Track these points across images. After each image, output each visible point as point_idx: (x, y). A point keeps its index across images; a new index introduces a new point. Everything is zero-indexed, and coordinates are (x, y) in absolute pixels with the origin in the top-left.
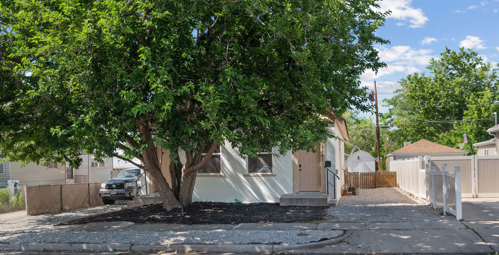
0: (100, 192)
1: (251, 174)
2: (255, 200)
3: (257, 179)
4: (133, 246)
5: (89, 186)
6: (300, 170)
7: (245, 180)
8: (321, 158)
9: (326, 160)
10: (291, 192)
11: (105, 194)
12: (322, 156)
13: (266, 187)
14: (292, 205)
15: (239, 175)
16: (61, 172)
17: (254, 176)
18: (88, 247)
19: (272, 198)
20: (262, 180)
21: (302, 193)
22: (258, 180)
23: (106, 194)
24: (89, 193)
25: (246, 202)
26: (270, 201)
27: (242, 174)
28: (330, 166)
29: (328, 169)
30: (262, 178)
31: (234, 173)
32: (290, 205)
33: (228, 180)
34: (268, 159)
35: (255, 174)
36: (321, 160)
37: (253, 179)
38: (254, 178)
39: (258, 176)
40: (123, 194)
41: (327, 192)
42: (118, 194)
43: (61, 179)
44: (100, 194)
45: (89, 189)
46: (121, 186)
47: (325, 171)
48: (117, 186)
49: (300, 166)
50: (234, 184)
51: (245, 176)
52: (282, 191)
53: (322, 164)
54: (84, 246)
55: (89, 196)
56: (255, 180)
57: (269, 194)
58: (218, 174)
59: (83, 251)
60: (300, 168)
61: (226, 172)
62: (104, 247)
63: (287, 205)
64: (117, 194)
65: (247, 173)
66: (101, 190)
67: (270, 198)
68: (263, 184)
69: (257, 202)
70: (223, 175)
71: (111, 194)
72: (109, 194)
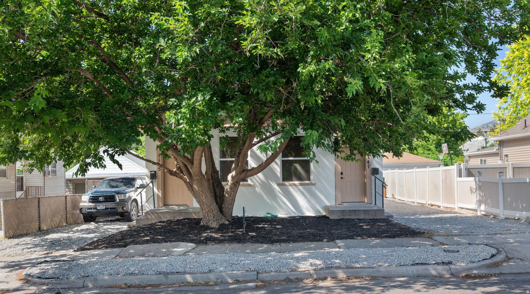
0: (80, 207)
1: (287, 183)
2: (291, 212)
3: (293, 188)
4: (259, 275)
5: (66, 199)
6: (342, 178)
7: (279, 190)
8: (367, 164)
9: (372, 167)
10: (333, 203)
11: (88, 209)
12: (368, 162)
13: (303, 198)
14: (344, 217)
15: (272, 183)
16: (11, 182)
17: (290, 185)
18: (194, 279)
19: (311, 210)
20: (299, 189)
21: (345, 204)
22: (295, 190)
23: (91, 209)
24: (66, 207)
25: (281, 215)
26: (309, 213)
27: (275, 182)
28: (377, 173)
29: (376, 177)
30: (300, 187)
31: (265, 181)
32: (342, 217)
33: (258, 189)
34: (306, 165)
35: (291, 183)
36: (367, 167)
37: (288, 188)
38: (290, 187)
39: (295, 185)
40: (115, 208)
41: (374, 203)
42: (108, 209)
43: (10, 191)
44: (81, 208)
45: (66, 203)
46: (110, 198)
47: (371, 179)
48: (105, 199)
49: (342, 174)
50: (265, 194)
51: (279, 185)
52: (323, 202)
53: (368, 172)
54: (189, 278)
55: (66, 212)
56: (291, 189)
57: (308, 206)
58: (245, 183)
59: (189, 284)
60: (342, 176)
61: (256, 180)
62: (218, 277)
63: (339, 218)
64: (106, 209)
65: (281, 181)
66: (81, 204)
67: (308, 210)
68: (300, 194)
69: (293, 215)
70: (252, 184)
71: (98, 208)
72: (94, 209)
